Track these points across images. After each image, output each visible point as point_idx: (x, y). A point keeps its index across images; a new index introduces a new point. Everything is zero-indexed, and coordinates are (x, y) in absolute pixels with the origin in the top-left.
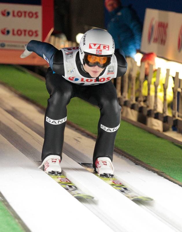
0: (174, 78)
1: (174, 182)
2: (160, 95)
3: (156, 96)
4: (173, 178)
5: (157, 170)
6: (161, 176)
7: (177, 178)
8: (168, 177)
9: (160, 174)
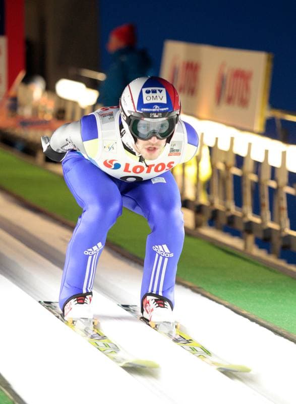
0: (210, 148)
1: (217, 302)
2: (191, 172)
3: (183, 175)
4: (215, 296)
5: (190, 284)
6: (198, 292)
7: (221, 296)
8: (208, 294)
9: (195, 290)
